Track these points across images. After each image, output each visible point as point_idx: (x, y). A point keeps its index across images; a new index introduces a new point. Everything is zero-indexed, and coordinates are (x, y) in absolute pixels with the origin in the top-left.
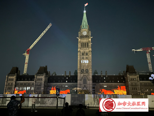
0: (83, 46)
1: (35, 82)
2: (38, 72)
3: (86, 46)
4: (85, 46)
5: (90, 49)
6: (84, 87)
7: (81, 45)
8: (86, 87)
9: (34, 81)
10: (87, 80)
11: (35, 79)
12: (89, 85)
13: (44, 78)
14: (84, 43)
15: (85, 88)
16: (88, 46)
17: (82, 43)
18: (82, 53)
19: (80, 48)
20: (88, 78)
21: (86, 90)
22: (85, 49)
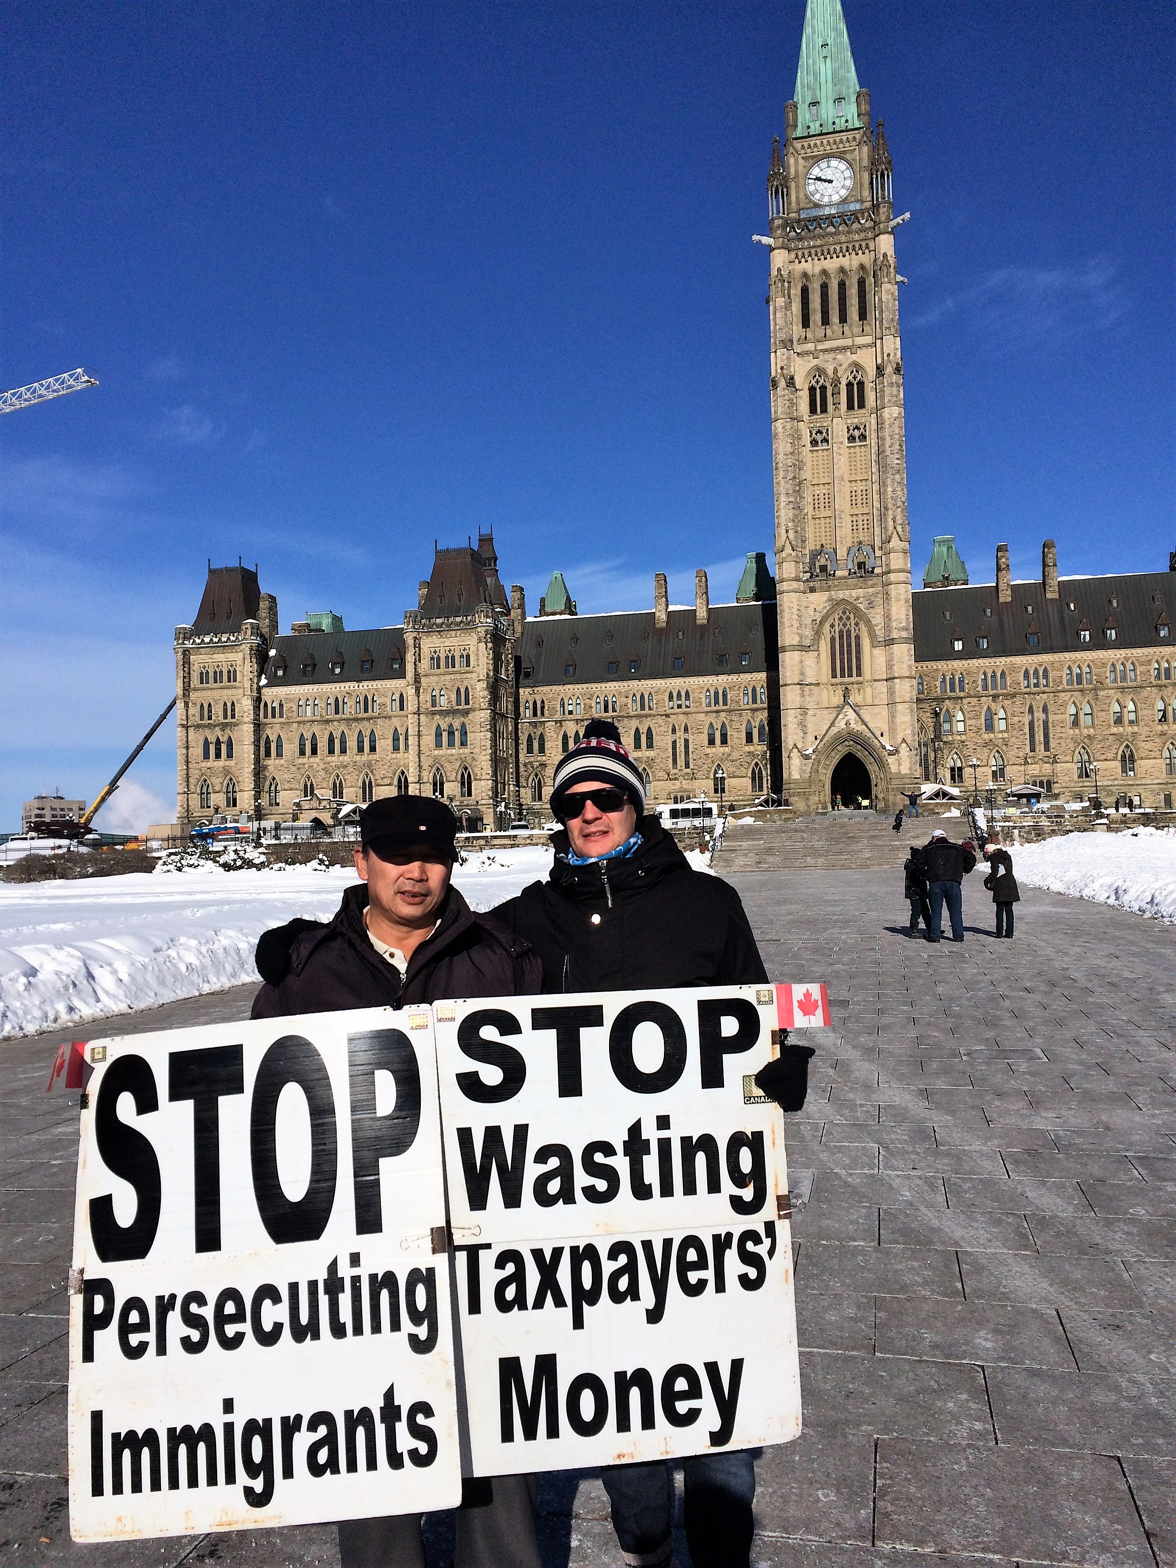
0: (816, 317)
1: (411, 691)
2: (428, 597)
3: (843, 319)
4: (835, 318)
5: (892, 345)
6: (840, 709)
7: (796, 307)
8: (856, 708)
9: (402, 675)
10: (866, 643)
11: (410, 657)
12: (883, 687)
13: (482, 646)
14: (824, 287)
15: (851, 715)
16: (863, 316)
17: (805, 291)
18: (812, 389)
19: (787, 344)
20: (877, 619)
21: (859, 727)
22: (843, 349)
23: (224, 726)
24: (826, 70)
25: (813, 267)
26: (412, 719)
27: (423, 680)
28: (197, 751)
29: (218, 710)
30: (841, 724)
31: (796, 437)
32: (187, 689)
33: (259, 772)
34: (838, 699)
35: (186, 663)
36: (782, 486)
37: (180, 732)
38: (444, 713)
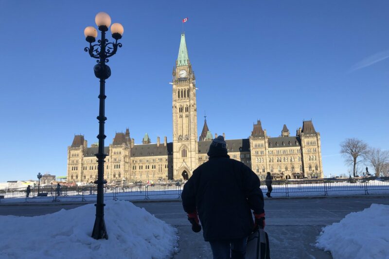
0: (180, 96)
1: (110, 158)
3: (185, 97)
6: (183, 163)
7: (177, 94)
9: (109, 155)
10: (187, 151)
11: (110, 152)
12: (190, 159)
13: (123, 151)
14: (182, 91)
15: (185, 164)
16: (188, 96)
17: (179, 92)
18: (180, 108)
19: (175, 101)
20: (189, 147)
21: (186, 166)
22: (184, 102)
23: (76, 164)
24: (183, 55)
25: (180, 88)
26: (110, 163)
27: (113, 157)
28: (71, 169)
29: (75, 161)
30: (183, 165)
31: (177, 116)
32: (69, 157)
33: (82, 173)
34: (182, 161)
35: (70, 153)
36: (174, 124)
37: (68, 165)
38: (116, 162)
